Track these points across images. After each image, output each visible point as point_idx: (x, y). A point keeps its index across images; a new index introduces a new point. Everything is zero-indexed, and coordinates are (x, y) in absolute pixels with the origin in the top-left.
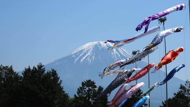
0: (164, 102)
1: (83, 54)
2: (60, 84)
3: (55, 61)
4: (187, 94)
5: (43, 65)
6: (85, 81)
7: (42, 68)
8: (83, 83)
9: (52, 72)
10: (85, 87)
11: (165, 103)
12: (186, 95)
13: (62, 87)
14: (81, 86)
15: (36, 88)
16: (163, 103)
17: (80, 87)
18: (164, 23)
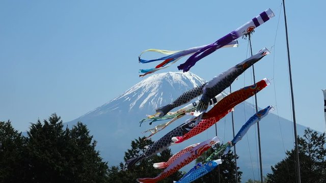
0: (274, 167)
1: (143, 94)
2: (93, 146)
3: (98, 109)
4: (308, 152)
5: (58, 117)
6: (136, 140)
7: (57, 123)
8: (133, 143)
9: (79, 127)
10: (138, 149)
11: (275, 169)
12: (306, 154)
13: (96, 152)
14: (131, 148)
15: (49, 157)
16: (273, 169)
17: (129, 151)
18: (249, 36)
